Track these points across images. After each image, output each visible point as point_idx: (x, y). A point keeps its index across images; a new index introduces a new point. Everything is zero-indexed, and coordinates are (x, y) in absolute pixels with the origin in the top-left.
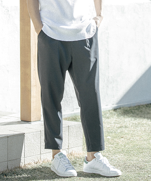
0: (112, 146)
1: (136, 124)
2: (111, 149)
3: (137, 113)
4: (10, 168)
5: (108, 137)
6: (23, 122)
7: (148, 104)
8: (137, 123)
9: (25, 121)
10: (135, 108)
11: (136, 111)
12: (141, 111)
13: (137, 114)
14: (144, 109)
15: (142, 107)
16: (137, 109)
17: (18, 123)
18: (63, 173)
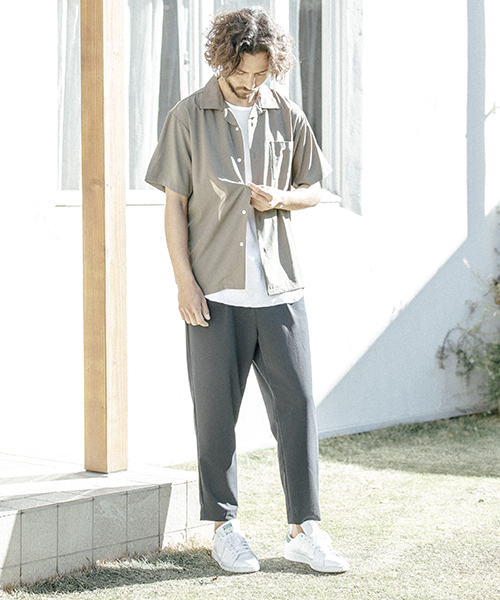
0: (279, 523)
1: (329, 476)
2: (276, 530)
3: (332, 453)
4: (61, 571)
5: (270, 505)
6: (91, 474)
7: (354, 435)
8: (331, 474)
9: (94, 472)
10: (328, 443)
11: (329, 449)
12: (340, 450)
13: (332, 456)
14: (346, 444)
15: (342, 440)
16: (330, 445)
17: (79, 475)
18: (231, 565)
